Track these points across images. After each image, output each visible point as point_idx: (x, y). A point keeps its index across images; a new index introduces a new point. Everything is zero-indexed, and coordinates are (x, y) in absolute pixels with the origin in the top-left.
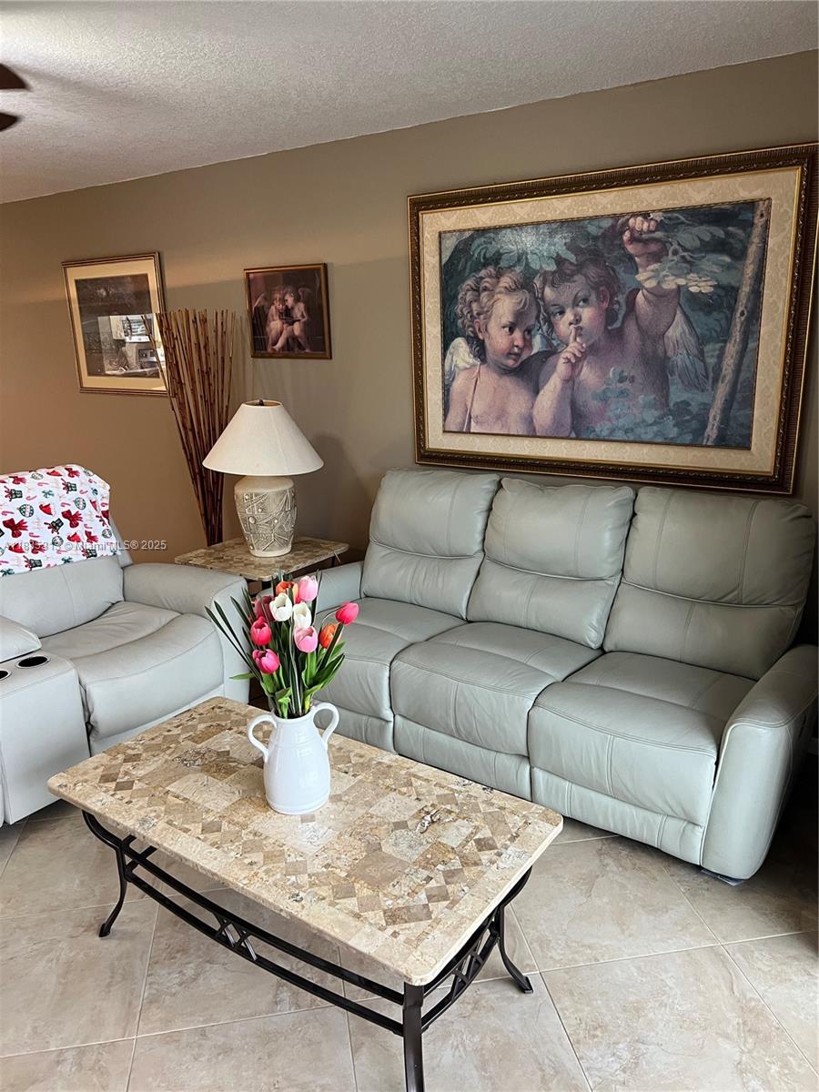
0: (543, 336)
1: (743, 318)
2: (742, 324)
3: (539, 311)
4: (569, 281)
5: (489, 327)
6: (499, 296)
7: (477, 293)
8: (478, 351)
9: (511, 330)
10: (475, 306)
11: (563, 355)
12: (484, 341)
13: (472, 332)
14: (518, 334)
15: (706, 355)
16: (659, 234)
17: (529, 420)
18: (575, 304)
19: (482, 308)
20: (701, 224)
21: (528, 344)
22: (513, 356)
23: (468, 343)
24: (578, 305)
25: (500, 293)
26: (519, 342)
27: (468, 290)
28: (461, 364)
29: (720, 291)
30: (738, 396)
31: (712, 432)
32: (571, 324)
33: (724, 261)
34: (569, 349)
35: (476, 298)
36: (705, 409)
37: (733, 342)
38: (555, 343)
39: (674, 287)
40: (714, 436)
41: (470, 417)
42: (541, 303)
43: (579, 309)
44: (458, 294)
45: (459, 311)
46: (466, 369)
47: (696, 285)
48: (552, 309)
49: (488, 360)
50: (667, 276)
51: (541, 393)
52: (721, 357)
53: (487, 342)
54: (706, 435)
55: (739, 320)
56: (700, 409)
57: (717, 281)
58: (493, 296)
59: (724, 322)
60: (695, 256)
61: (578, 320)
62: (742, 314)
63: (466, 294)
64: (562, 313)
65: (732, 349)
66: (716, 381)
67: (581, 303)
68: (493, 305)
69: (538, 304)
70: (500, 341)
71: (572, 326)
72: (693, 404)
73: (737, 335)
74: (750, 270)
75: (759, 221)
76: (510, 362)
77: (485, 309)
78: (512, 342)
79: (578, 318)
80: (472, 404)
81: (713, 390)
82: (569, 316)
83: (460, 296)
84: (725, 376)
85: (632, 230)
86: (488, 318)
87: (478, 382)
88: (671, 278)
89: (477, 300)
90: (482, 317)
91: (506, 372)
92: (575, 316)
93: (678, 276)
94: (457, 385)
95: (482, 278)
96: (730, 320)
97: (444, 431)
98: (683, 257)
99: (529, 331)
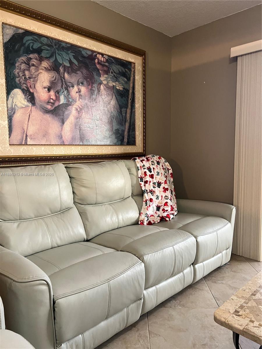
0: (65, 96)
1: (131, 101)
2: (131, 102)
3: (63, 84)
4: (75, 73)
5: (36, 86)
6: (41, 71)
7: (28, 66)
8: (30, 98)
9: (49, 90)
10: (27, 73)
11: (75, 106)
12: (33, 93)
13: (25, 87)
14: (52, 93)
15: (122, 112)
16: (107, 64)
17: (60, 137)
18: (78, 84)
19: (32, 75)
20: (119, 65)
21: (58, 99)
22: (50, 104)
23: (24, 93)
24: (79, 85)
25: (42, 69)
26: (53, 97)
27: (22, 63)
28: (19, 105)
29: (125, 90)
30: (131, 127)
31: (126, 140)
32: (77, 92)
33: (125, 80)
34: (77, 104)
35: (27, 69)
36: (123, 132)
37: (129, 109)
38: (71, 100)
39: (112, 86)
40: (126, 141)
41: (27, 136)
42: (63, 80)
43: (80, 87)
44: (16, 63)
45: (16, 73)
46: (22, 108)
47: (118, 86)
48: (68, 84)
49: (36, 104)
50: (110, 81)
51: (65, 123)
52: (126, 113)
53: (35, 95)
54: (124, 141)
55: (130, 101)
56: (122, 132)
57: (124, 86)
58: (38, 70)
59: (126, 101)
60: (117, 76)
61: (79, 91)
62: (130, 99)
63: (21, 64)
64: (73, 86)
65: (129, 111)
66: (125, 122)
67: (81, 84)
68: (38, 75)
69: (62, 80)
70: (43, 95)
71: (78, 93)
72: (120, 130)
73: (129, 106)
74: (131, 85)
75: (133, 70)
76: (49, 107)
77: (34, 76)
78: (50, 96)
79: (79, 90)
80: (27, 128)
81: (125, 125)
82: (76, 88)
83: (17, 65)
84: (127, 120)
85: (98, 59)
86: (35, 81)
87: (31, 116)
88: (111, 82)
89: (29, 70)
90: (32, 80)
91: (47, 111)
92: (79, 89)
93: (113, 82)
94: (17, 117)
95: (31, 59)
96: (128, 101)
97: (10, 145)
98: (114, 75)
99: (58, 92)
